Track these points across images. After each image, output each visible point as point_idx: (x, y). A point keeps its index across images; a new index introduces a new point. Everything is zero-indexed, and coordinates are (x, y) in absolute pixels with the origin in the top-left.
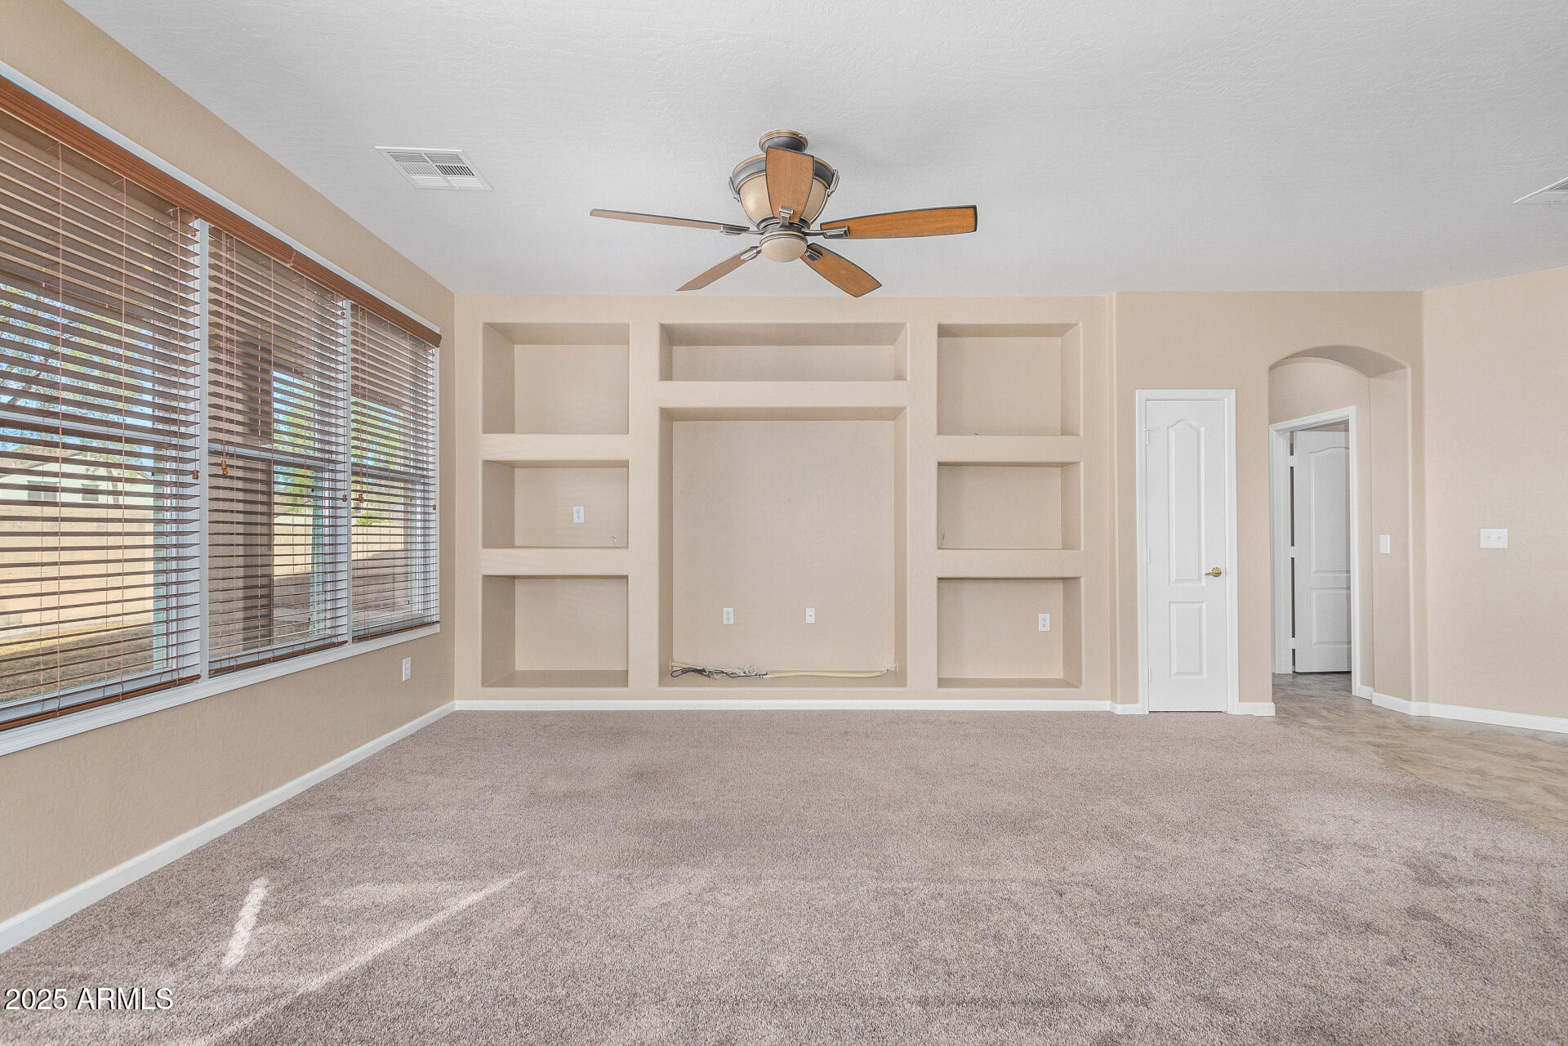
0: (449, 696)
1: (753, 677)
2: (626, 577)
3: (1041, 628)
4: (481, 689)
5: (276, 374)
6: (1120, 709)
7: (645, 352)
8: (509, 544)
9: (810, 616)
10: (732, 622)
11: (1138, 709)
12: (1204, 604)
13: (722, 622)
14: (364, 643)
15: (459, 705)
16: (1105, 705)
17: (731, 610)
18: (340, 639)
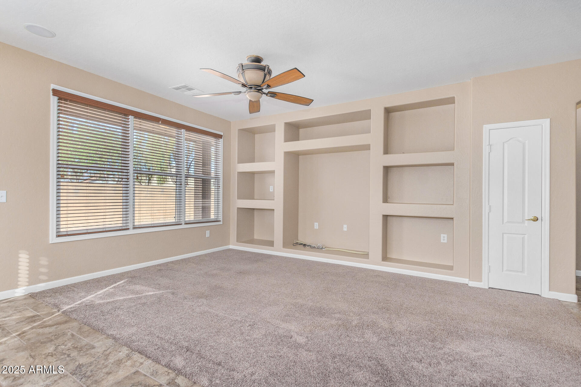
0: (228, 244)
1: (319, 249)
2: (274, 210)
3: (442, 241)
4: (236, 243)
5: (212, 147)
6: (472, 284)
7: (280, 132)
8: (253, 198)
9: (345, 228)
10: (318, 228)
11: (483, 285)
12: (526, 236)
13: (314, 228)
14: (187, 225)
15: (231, 247)
16: (465, 281)
17: (317, 223)
18: (181, 223)
